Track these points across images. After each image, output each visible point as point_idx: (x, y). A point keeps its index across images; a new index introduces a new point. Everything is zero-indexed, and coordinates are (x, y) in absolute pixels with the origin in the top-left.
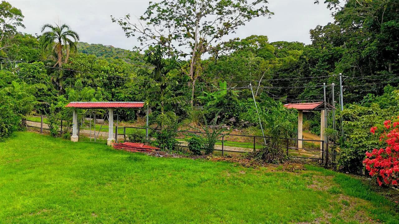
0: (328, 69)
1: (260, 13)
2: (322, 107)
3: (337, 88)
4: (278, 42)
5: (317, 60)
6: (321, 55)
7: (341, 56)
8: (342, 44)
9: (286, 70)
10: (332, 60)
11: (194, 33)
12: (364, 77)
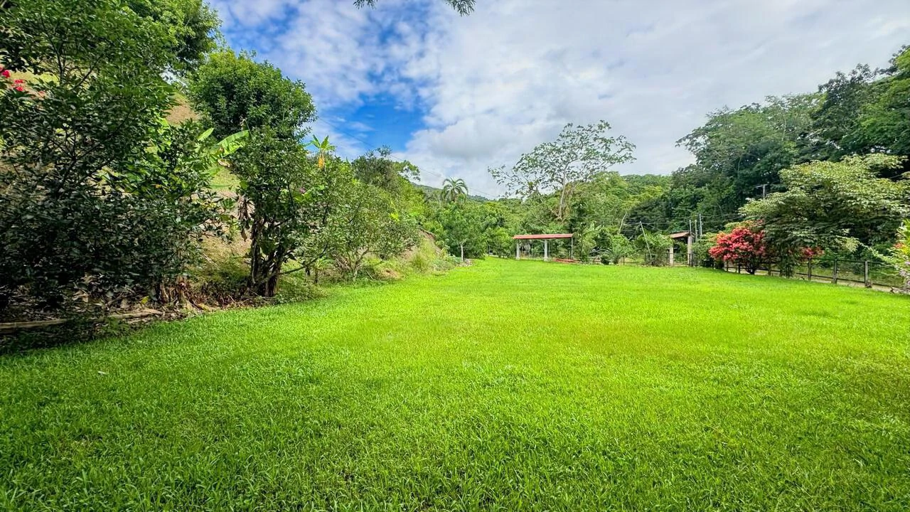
0: (691, 209)
1: (623, 159)
2: (689, 235)
3: (698, 223)
4: (629, 176)
5: (681, 200)
6: (683, 196)
7: (703, 197)
8: (704, 185)
9: (644, 208)
10: (694, 201)
11: (562, 179)
12: (723, 215)
